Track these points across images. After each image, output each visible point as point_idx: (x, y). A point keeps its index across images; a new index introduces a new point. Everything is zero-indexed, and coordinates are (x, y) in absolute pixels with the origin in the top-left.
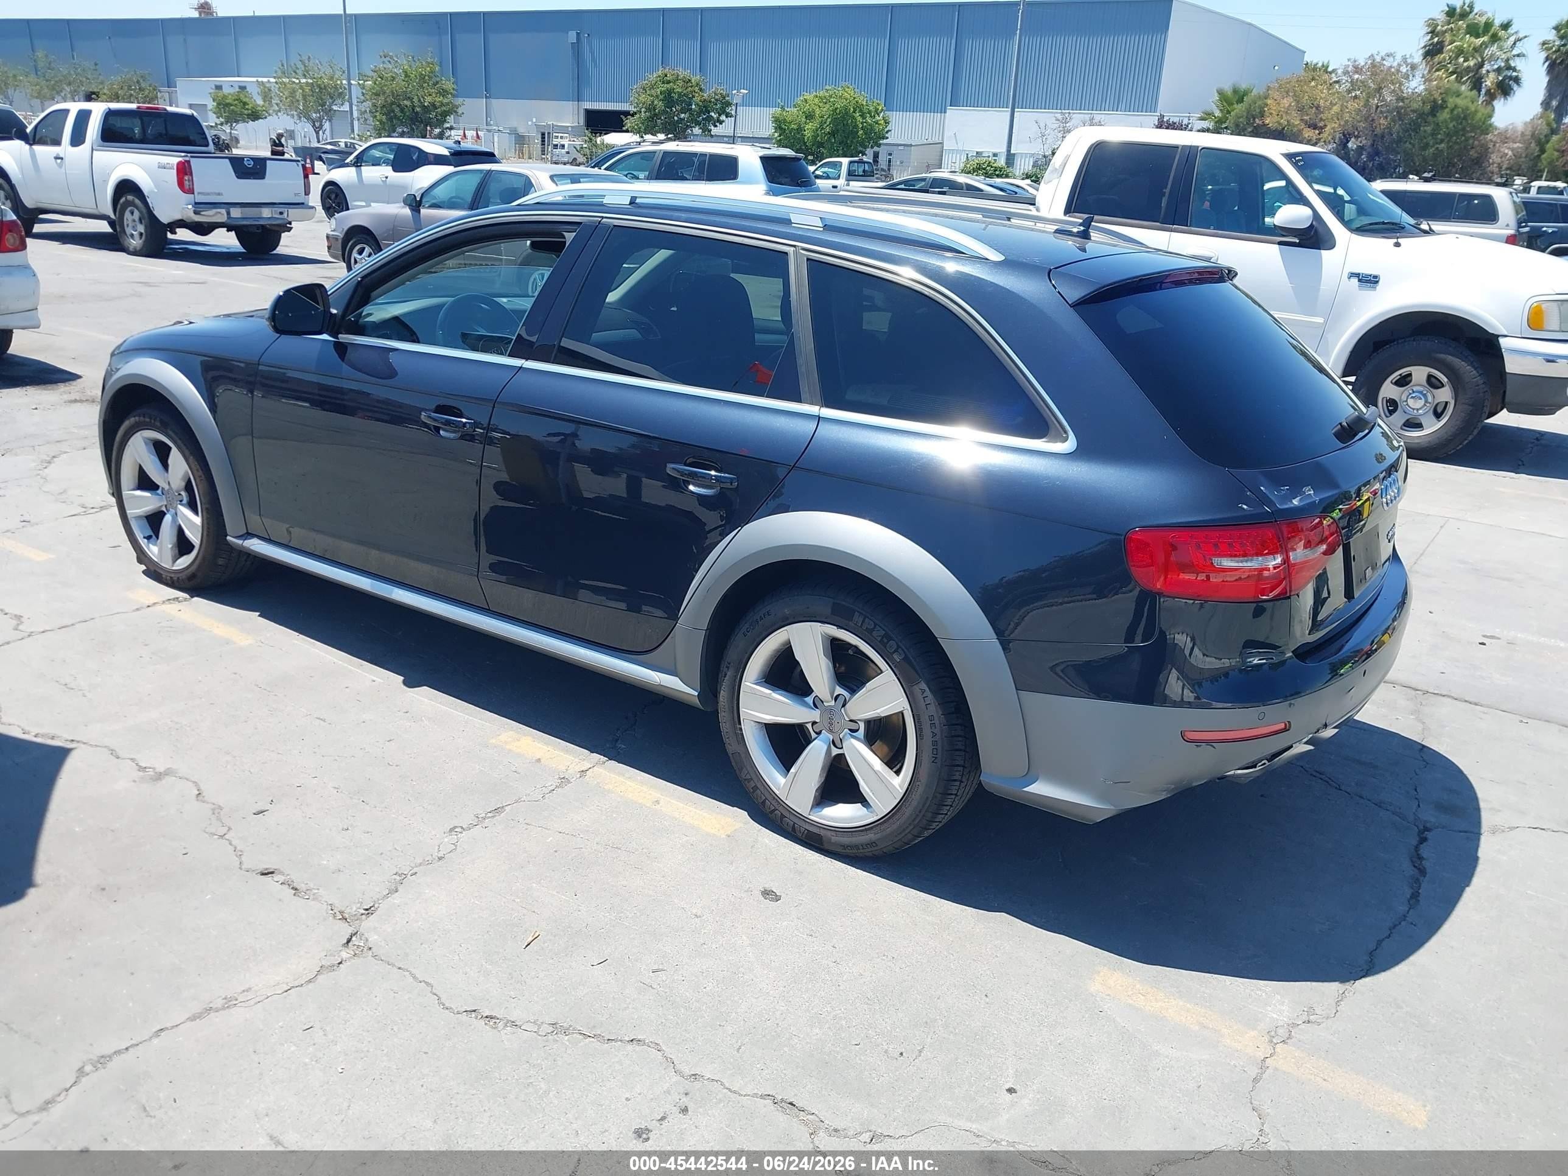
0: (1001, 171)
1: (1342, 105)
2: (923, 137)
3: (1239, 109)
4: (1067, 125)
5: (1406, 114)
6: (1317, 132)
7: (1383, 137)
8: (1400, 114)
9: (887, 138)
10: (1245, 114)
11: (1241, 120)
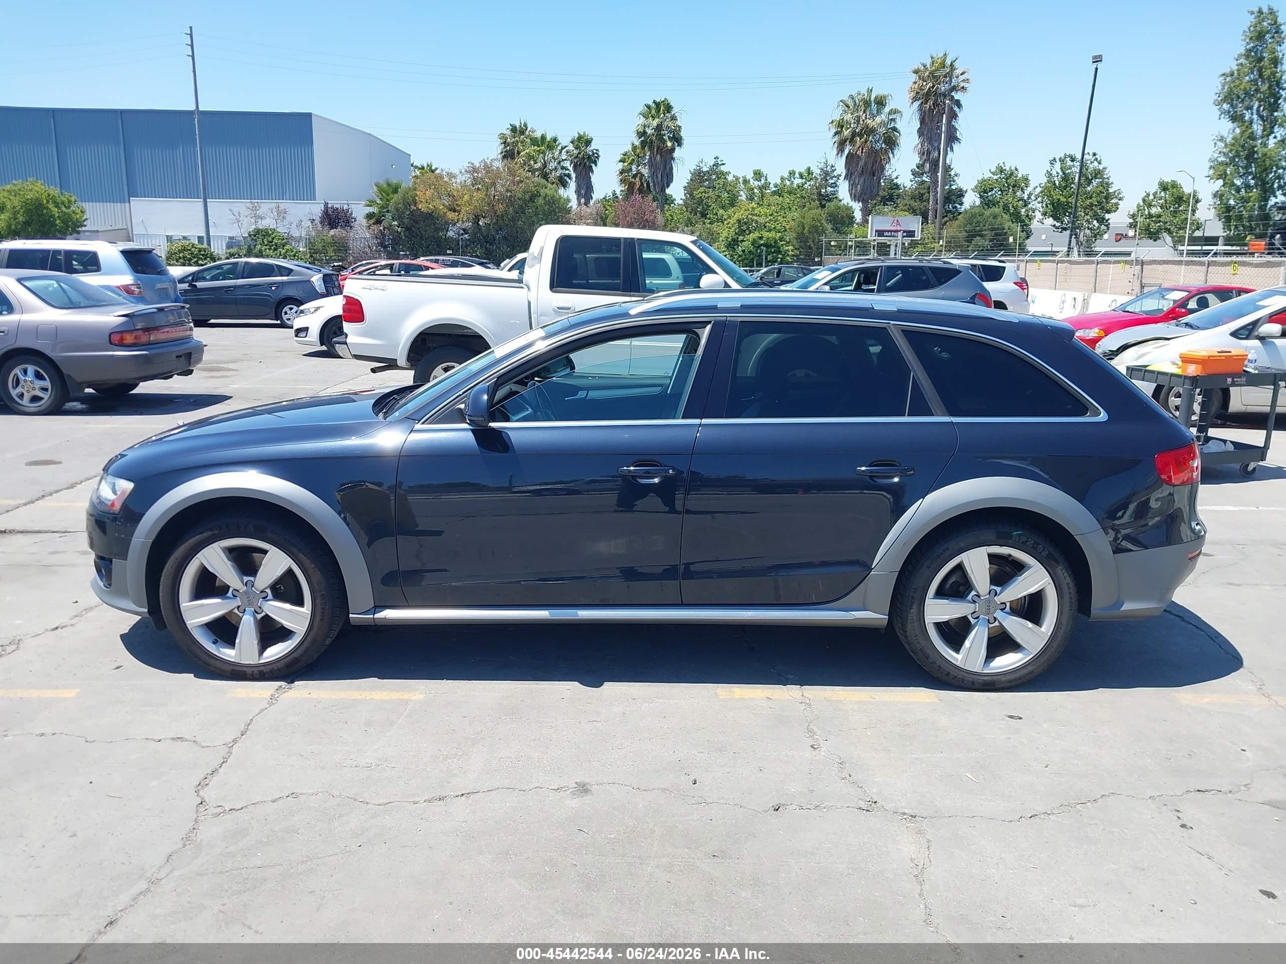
0: (205, 251)
1: (470, 195)
2: (107, 225)
3: (396, 198)
4: (258, 212)
5: (515, 201)
6: (457, 214)
7: (502, 215)
8: (511, 201)
9: (85, 226)
10: (402, 201)
11: (400, 206)
